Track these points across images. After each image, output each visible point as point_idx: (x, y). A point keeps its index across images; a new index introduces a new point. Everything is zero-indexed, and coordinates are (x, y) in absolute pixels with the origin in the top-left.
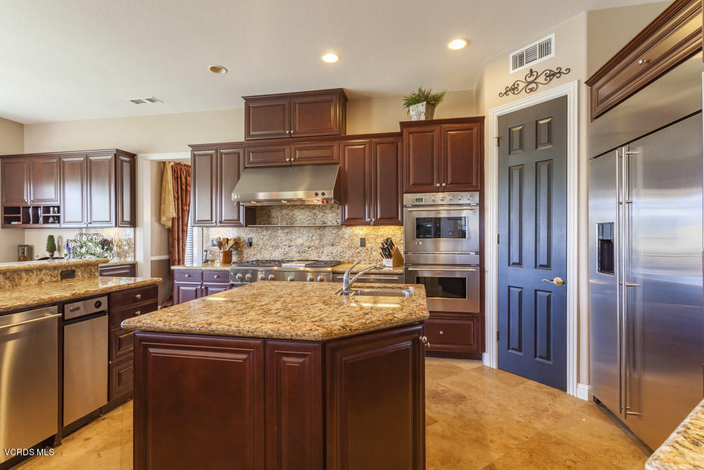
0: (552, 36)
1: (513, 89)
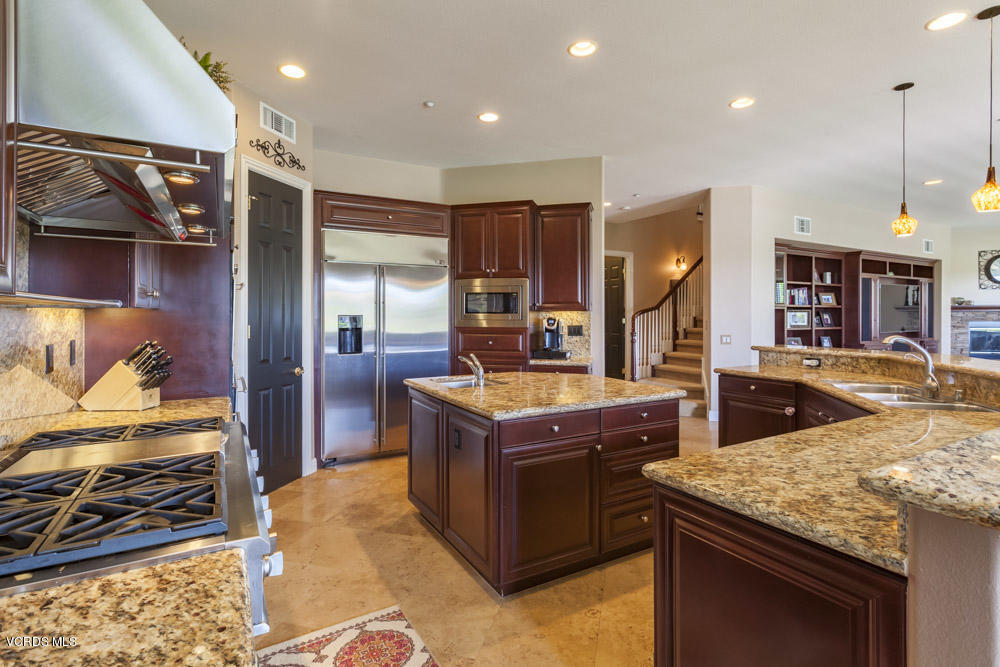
0: (294, 122)
1: (263, 148)
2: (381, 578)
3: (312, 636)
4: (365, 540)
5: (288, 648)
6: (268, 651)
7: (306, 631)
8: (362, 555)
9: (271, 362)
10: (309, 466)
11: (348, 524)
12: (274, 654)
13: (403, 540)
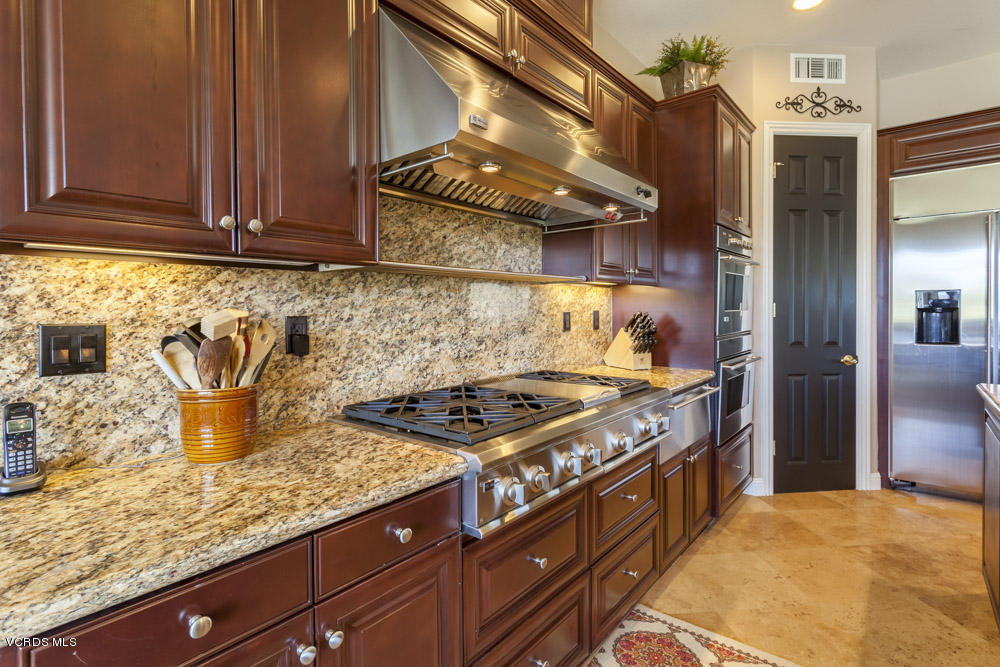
0: (843, 57)
1: (795, 104)
2: (862, 643)
3: (729, 642)
4: (879, 592)
5: (700, 636)
6: (684, 625)
7: (729, 634)
8: (860, 604)
9: (806, 344)
10: (867, 479)
11: (872, 563)
12: (686, 631)
13: (940, 623)
